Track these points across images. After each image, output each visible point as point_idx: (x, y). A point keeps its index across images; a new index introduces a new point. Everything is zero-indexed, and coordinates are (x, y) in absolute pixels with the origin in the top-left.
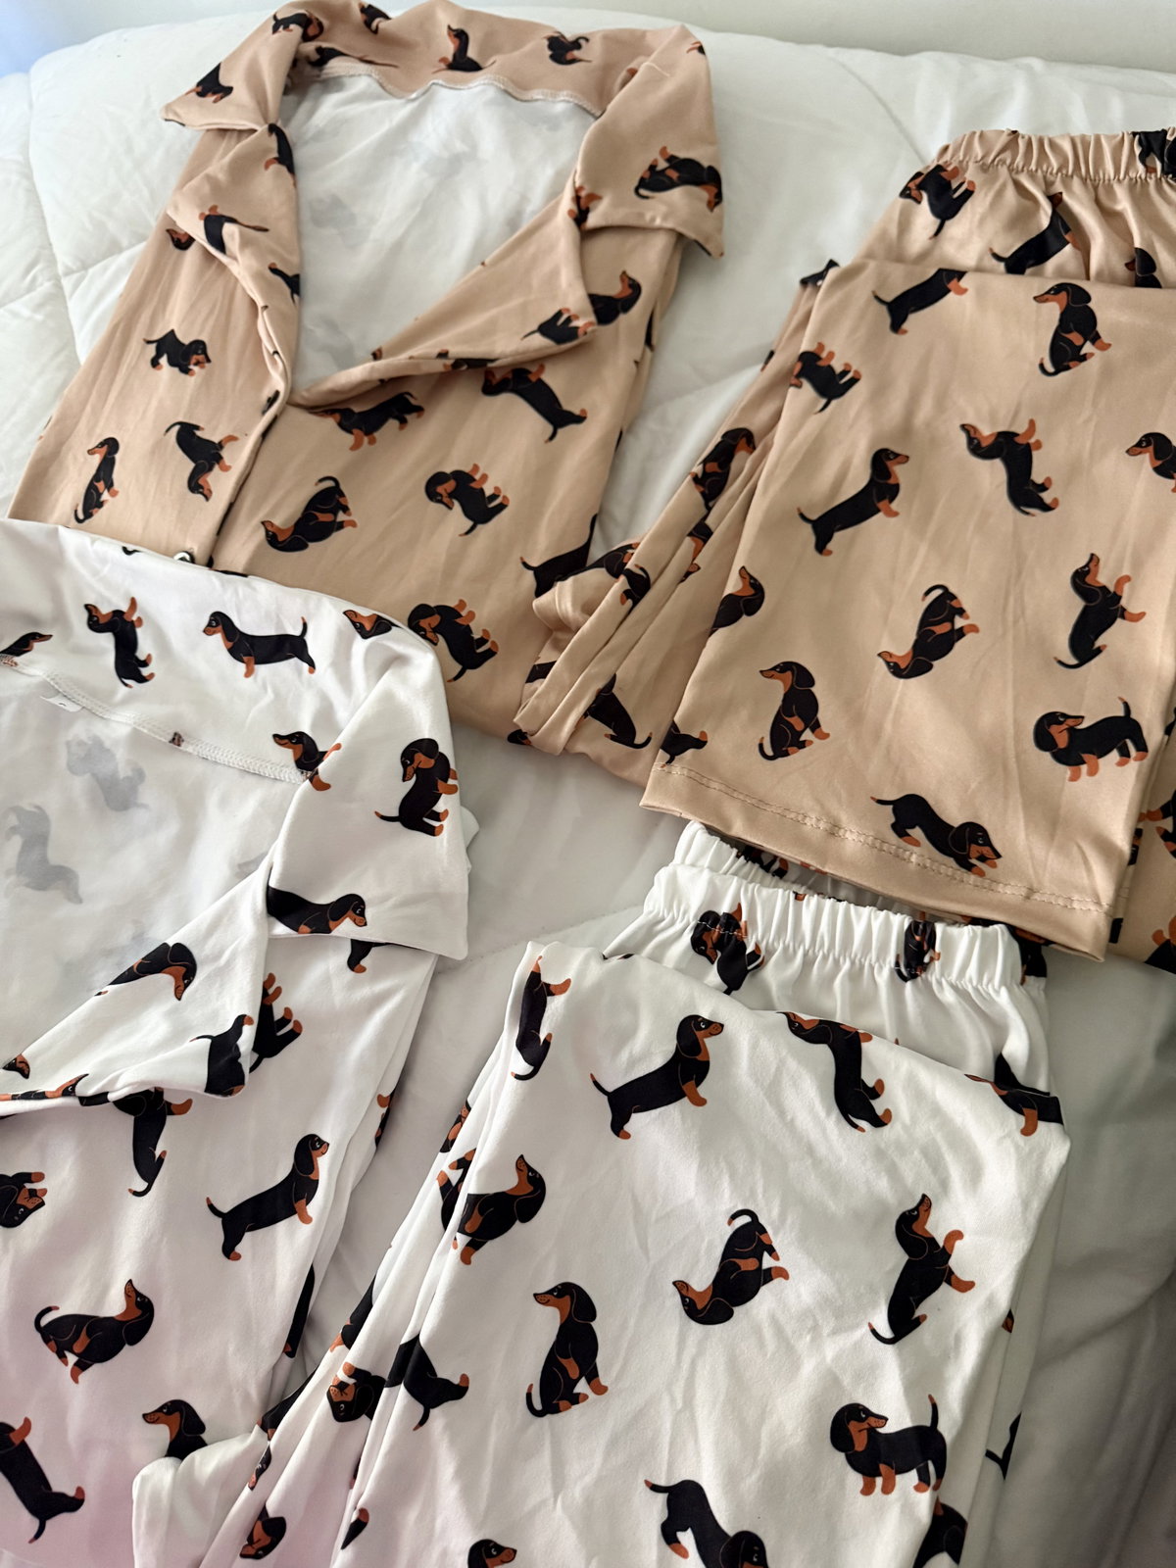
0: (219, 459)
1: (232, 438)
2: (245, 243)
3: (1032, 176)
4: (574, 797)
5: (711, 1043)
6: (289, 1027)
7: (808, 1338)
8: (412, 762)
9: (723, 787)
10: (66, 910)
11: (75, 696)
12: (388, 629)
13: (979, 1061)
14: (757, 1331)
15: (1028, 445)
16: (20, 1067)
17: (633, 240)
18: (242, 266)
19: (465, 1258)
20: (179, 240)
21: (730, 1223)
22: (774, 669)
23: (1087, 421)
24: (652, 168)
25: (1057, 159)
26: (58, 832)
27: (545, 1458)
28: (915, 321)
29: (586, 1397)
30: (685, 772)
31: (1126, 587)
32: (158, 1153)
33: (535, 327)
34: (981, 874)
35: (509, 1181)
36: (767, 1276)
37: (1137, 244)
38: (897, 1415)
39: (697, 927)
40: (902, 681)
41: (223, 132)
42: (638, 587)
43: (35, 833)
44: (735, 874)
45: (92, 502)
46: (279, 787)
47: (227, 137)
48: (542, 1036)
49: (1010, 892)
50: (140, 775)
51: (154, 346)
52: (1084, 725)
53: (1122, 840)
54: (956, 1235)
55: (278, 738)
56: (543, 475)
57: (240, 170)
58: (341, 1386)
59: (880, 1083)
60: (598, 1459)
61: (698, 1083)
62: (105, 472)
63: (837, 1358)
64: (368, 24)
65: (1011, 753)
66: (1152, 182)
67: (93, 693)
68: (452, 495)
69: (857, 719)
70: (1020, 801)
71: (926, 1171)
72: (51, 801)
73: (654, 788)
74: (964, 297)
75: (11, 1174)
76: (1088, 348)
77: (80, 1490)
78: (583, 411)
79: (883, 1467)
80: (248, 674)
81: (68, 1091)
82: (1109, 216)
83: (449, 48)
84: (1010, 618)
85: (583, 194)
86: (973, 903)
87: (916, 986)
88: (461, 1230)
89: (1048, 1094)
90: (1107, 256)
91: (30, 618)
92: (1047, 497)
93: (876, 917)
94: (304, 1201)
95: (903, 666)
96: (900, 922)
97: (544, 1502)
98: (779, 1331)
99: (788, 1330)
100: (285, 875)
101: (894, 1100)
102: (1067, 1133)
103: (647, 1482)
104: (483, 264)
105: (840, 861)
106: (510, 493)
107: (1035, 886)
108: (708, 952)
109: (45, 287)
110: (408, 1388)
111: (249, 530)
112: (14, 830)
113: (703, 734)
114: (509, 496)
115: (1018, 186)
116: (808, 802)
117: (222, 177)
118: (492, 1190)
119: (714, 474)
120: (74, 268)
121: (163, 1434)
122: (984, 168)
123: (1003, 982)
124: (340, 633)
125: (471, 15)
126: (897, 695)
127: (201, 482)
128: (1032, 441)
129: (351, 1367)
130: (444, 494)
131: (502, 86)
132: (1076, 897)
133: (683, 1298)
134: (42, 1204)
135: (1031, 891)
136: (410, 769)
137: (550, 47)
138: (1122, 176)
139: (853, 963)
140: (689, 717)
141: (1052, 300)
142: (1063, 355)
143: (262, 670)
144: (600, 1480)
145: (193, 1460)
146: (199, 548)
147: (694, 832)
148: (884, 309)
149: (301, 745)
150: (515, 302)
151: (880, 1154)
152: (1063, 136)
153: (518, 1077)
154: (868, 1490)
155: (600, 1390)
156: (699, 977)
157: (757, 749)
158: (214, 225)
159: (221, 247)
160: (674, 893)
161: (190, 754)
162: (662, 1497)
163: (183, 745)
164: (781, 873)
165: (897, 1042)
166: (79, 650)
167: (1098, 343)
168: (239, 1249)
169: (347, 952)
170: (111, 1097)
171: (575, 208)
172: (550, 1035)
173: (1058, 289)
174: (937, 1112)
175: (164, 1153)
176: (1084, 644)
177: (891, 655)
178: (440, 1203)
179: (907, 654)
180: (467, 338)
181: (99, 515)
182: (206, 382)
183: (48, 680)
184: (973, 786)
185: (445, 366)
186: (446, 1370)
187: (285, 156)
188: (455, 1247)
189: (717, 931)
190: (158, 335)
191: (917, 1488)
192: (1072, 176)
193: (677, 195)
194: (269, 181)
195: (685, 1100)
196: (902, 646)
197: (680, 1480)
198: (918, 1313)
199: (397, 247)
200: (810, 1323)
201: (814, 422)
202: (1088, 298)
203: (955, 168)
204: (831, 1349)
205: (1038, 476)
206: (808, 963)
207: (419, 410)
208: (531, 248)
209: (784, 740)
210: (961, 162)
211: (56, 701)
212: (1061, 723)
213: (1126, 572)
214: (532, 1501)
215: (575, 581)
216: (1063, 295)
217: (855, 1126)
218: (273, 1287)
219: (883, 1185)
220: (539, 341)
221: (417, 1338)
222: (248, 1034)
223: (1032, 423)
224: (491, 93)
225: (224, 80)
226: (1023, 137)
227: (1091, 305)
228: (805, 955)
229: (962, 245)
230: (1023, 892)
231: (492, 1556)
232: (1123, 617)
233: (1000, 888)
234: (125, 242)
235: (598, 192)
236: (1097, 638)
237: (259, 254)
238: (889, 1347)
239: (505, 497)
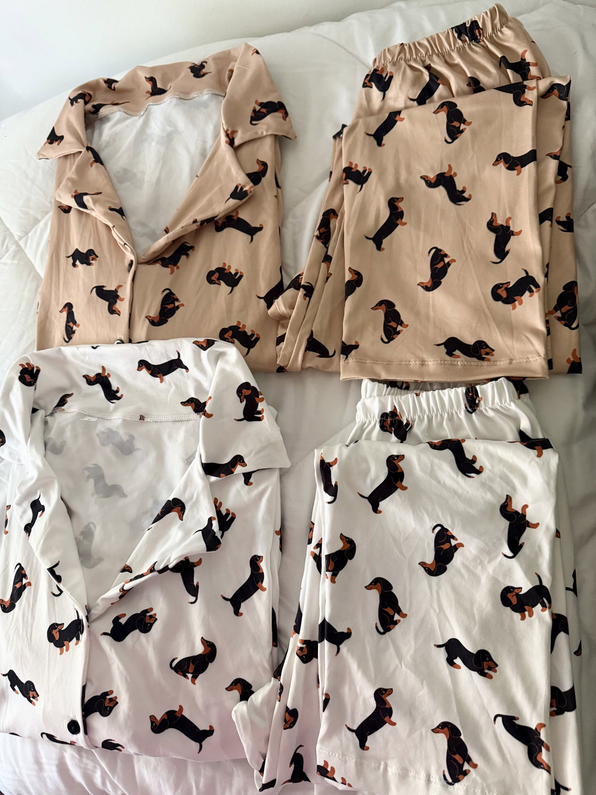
0: (118, 297)
1: (120, 286)
2: (95, 202)
3: (415, 60)
4: (312, 387)
5: (401, 464)
6: (230, 516)
7: (480, 567)
8: (242, 394)
9: (372, 361)
10: (122, 502)
11: (93, 414)
12: (214, 343)
13: (512, 435)
14: (459, 571)
15: (451, 176)
16: (127, 569)
17: (256, 145)
18: (97, 212)
19: (333, 581)
20: (65, 209)
21: (433, 532)
22: (377, 305)
23: (473, 157)
24: (254, 111)
25: (424, 50)
26: (107, 472)
27: (392, 650)
28: (387, 139)
29: (399, 621)
30: (354, 360)
31: (510, 222)
32: (195, 584)
33: (229, 196)
34: (489, 360)
35: (339, 545)
36: (455, 548)
37: (469, 75)
38: (525, 585)
39: (380, 421)
40: (431, 292)
41: (66, 157)
42: (309, 291)
43: (98, 476)
44: (388, 394)
45: (69, 333)
46: (191, 423)
47: (69, 158)
48: (333, 484)
49: (503, 363)
50: (132, 437)
51: (71, 258)
52: (511, 285)
53: (541, 327)
54: (525, 507)
55: (183, 403)
56: (253, 257)
57: (81, 171)
58: (301, 649)
59: (474, 457)
60: (413, 643)
61: (402, 481)
62: (71, 318)
63: (494, 571)
64: (110, 87)
65: (485, 306)
66: (466, 46)
67: (101, 411)
68: (219, 279)
69: (417, 314)
70: (495, 325)
71: (504, 485)
72: (99, 460)
73: (344, 371)
74: (404, 121)
75: (139, 612)
76: (462, 126)
77: (211, 727)
78: (261, 225)
79: (526, 607)
80: (162, 381)
81: (152, 570)
82: (452, 66)
83: (148, 86)
84: (467, 251)
85: (229, 132)
86: (489, 373)
87: (477, 414)
88: (327, 570)
89: (544, 438)
90: (458, 84)
91: (62, 389)
92: (466, 195)
93: (451, 392)
94: (260, 582)
95: (429, 286)
96: (461, 391)
97: (397, 666)
98: (467, 568)
99: (471, 567)
100: (207, 457)
101: (482, 461)
102: (557, 451)
103: (435, 645)
104: (197, 176)
105: (430, 375)
106: (242, 270)
107: (512, 357)
108: (388, 429)
109: (13, 248)
110: (328, 640)
111: (141, 322)
112: (89, 477)
113: (356, 342)
114: (242, 271)
115: (411, 67)
116: (409, 356)
117: (74, 177)
118: (334, 551)
119: (324, 233)
120: (22, 236)
121: (236, 693)
122: (394, 64)
123: (511, 400)
124: (194, 352)
125: (153, 69)
126: (431, 299)
127: (114, 309)
128: (452, 173)
129: (302, 640)
130: (215, 280)
131: (178, 97)
132: (530, 356)
133: (425, 568)
134: (156, 619)
135: (511, 360)
136: (242, 397)
137: (192, 71)
138: (453, 48)
139: (448, 414)
140: (348, 337)
141: (441, 111)
142: (453, 133)
143: (167, 378)
144: (416, 650)
145: (252, 699)
146: (124, 337)
147: (366, 384)
148: (372, 138)
149: (193, 403)
150: (216, 188)
151: (483, 485)
152: (423, 39)
153: (329, 503)
154: (523, 618)
155: (404, 616)
156: (388, 440)
157: (381, 341)
158: (79, 198)
159: (85, 206)
160: (366, 411)
161: (149, 422)
162: (443, 649)
163: (145, 419)
164: (407, 388)
165: (476, 439)
166: (87, 395)
167: (466, 123)
168: (241, 611)
169: (243, 479)
170: (170, 566)
171: (228, 140)
172: (336, 482)
173: (442, 106)
174: (501, 460)
175: (198, 583)
176: (501, 252)
177: (423, 283)
178: (315, 564)
179: (430, 280)
180: (203, 210)
181: (75, 337)
182: (100, 266)
183: (80, 411)
184: (474, 325)
185: (197, 226)
186: (340, 628)
187: (98, 159)
188: (327, 578)
189: (389, 420)
190: (71, 253)
191: (542, 610)
192: (432, 55)
193: (268, 119)
194: (94, 171)
195: (399, 490)
196: (426, 277)
197: (448, 640)
198: (520, 542)
199: (158, 181)
200: (478, 561)
201: (359, 196)
202: (456, 106)
203: (382, 68)
204: (490, 569)
205: (459, 187)
206: (430, 420)
207: (192, 248)
208: (215, 163)
209: (390, 333)
210: (384, 65)
211: (86, 419)
212: (501, 288)
213: (508, 216)
214: (392, 668)
215: (282, 297)
216: (445, 107)
217: (470, 477)
218: (260, 621)
219: (489, 496)
220: (233, 202)
221: (325, 619)
222: (215, 524)
223: (450, 166)
224: (175, 101)
225: (58, 134)
226: (406, 45)
227: (458, 108)
228: (428, 417)
229: (396, 100)
230: (508, 361)
231: (383, 694)
232: (513, 235)
233: (498, 363)
234: (40, 218)
235: (235, 130)
236: (505, 247)
237: (102, 205)
238: (513, 559)
239: (241, 272)
